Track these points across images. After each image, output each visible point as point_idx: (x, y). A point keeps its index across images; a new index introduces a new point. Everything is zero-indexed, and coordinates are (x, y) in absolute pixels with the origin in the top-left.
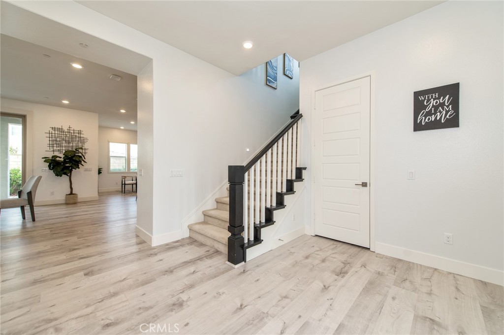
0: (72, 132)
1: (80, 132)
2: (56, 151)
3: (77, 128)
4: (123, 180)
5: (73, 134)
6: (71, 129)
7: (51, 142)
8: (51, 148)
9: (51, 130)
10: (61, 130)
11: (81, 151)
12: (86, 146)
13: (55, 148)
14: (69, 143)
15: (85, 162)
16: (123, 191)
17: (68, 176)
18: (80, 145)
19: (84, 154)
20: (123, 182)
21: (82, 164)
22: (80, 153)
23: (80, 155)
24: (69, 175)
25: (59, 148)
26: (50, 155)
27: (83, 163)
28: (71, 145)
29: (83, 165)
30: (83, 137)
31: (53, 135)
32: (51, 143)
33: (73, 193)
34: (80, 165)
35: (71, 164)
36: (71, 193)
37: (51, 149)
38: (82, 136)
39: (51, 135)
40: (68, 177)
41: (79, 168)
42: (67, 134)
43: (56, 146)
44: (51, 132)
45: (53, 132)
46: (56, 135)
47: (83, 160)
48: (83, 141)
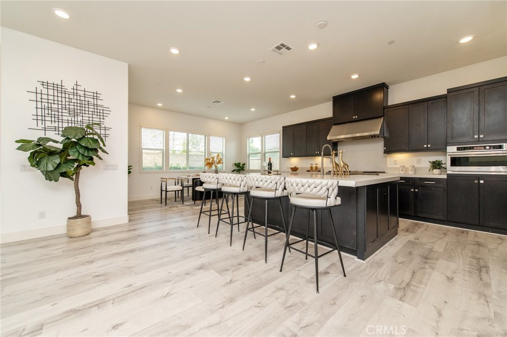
0: (82, 93)
1: (96, 96)
2: (50, 129)
3: (91, 88)
4: (164, 184)
5: (82, 98)
6: (79, 88)
7: (39, 110)
8: (40, 122)
9: (40, 87)
10: (59, 88)
11: (98, 131)
12: (107, 123)
13: (48, 124)
14: (76, 115)
15: (104, 151)
16: (164, 201)
17: (72, 179)
18: (96, 120)
19: (104, 138)
20: (164, 188)
21: (98, 156)
22: (96, 134)
23: (96, 137)
24: (74, 177)
25: (56, 125)
26: (34, 137)
27: (100, 153)
28: (80, 118)
29: (100, 158)
30: (102, 106)
31: (45, 97)
32: (39, 113)
33: (83, 213)
34: (95, 158)
35: (77, 154)
36: (79, 216)
37: (41, 126)
38: (99, 103)
39: (39, 96)
40: (72, 183)
41: (94, 164)
42: (71, 96)
43: (49, 119)
44: (39, 91)
45: (45, 91)
46: (51, 98)
47: (101, 148)
48: (102, 112)
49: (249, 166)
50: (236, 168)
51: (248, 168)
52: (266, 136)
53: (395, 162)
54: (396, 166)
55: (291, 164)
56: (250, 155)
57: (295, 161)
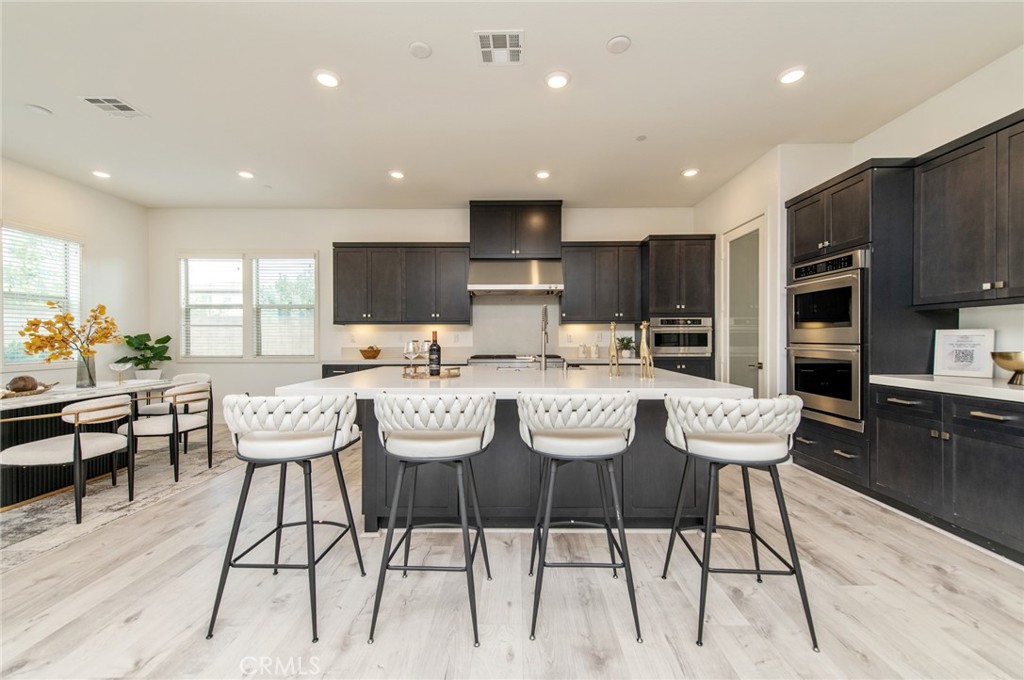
49: (188, 344)
50: (131, 353)
51: (183, 352)
52: (261, 261)
53: (570, 340)
54: (570, 345)
55: (353, 341)
56: (192, 312)
57: (365, 334)
